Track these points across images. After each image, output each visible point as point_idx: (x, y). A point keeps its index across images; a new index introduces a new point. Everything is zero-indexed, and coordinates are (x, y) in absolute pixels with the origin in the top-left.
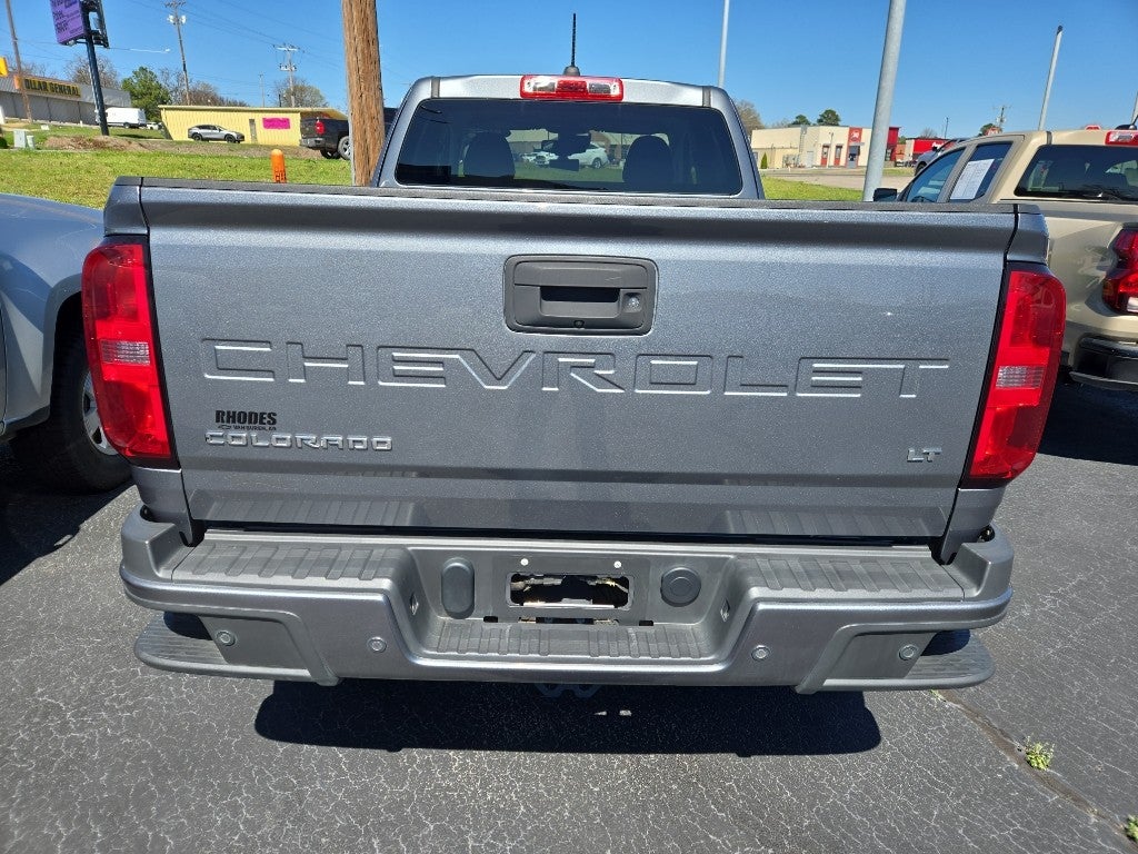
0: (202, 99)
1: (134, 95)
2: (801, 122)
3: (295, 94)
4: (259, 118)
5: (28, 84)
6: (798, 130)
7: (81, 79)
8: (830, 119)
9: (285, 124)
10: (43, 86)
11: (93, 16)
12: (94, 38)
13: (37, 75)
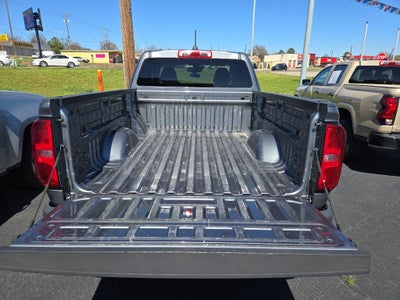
0: (75, 48)
1: (52, 47)
2: (281, 52)
3: (107, 46)
4: (94, 54)
5: (15, 43)
6: (280, 55)
7: (33, 41)
8: (291, 51)
9: (103, 56)
10: (20, 44)
11: (38, 20)
12: (38, 28)
13: (18, 40)
